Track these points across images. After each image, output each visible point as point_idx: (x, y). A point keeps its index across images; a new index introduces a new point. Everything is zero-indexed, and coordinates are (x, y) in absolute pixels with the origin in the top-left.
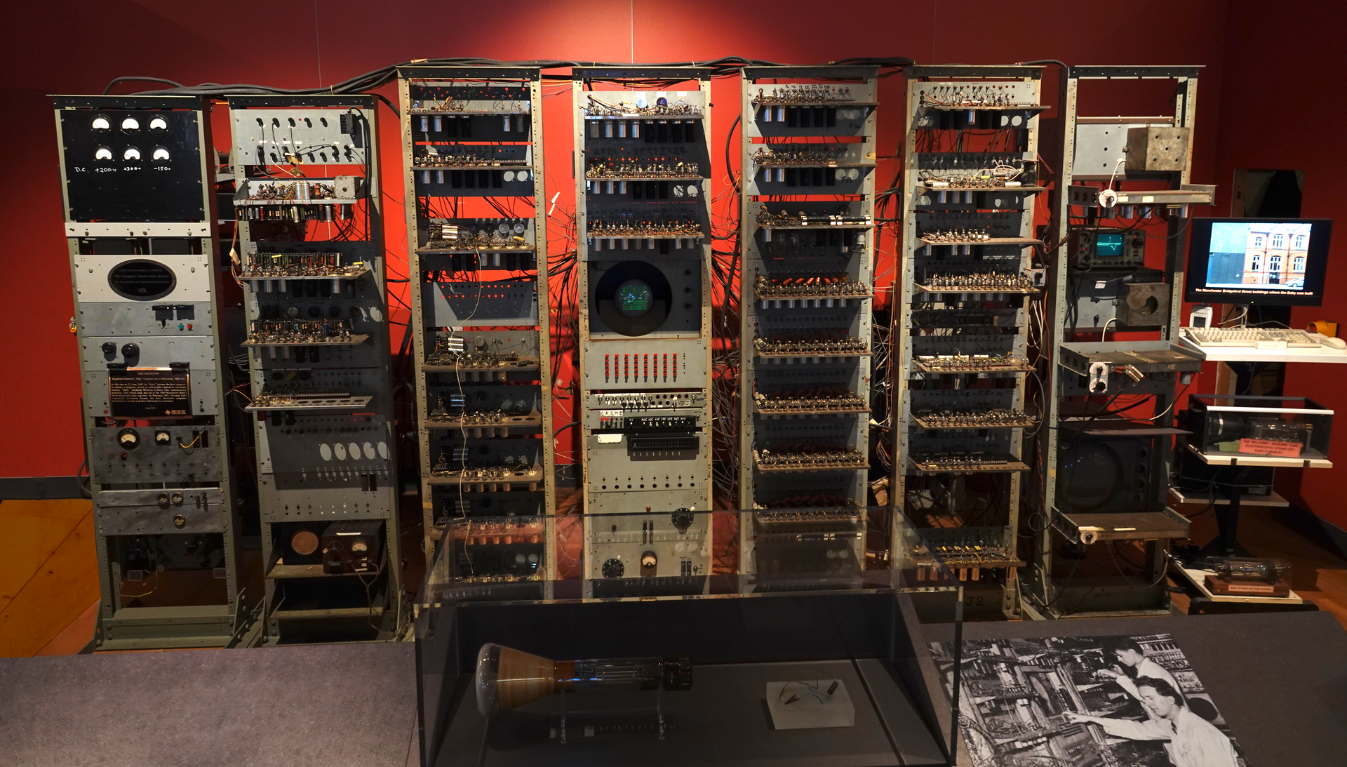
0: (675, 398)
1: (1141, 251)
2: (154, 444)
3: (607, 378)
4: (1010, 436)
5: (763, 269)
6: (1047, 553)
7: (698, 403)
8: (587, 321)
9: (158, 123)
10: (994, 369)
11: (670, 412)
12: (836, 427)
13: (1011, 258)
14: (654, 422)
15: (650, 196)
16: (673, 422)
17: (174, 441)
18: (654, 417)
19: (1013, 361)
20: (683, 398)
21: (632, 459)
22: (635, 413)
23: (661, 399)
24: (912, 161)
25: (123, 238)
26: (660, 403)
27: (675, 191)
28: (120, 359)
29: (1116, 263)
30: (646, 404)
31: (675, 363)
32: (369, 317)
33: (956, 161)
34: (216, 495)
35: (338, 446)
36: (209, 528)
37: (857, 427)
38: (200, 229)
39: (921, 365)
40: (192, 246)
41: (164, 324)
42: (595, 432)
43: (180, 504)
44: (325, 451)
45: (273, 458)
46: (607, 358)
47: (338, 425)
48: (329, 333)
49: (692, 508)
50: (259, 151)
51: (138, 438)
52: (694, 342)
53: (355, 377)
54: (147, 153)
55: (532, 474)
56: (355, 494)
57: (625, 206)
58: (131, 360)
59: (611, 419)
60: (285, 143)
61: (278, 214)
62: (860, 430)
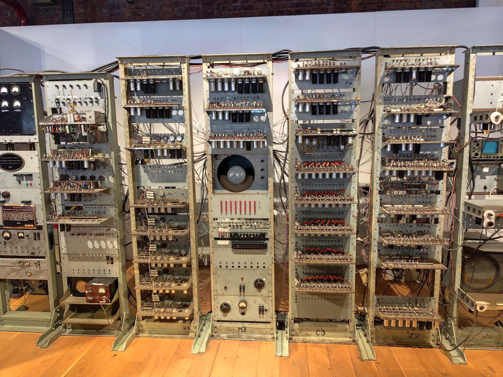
0: (255, 223)
2: (17, 238)
3: (222, 211)
4: (435, 249)
5: (299, 159)
6: (455, 313)
7: (267, 226)
8: (212, 184)
9: (16, 89)
10: (426, 213)
11: (253, 230)
12: (338, 241)
13: (436, 153)
14: (244, 235)
15: (241, 121)
16: (254, 235)
17: (25, 237)
18: (244, 233)
19: (437, 209)
21: (234, 253)
22: (235, 230)
23: (248, 224)
24: (380, 101)
25: (2, 143)
26: (248, 225)
27: (254, 119)
28: (2, 199)
29: (494, 157)
30: (241, 226)
31: (255, 206)
32: (109, 181)
33: (405, 100)
34: (44, 263)
35: (96, 242)
36: (42, 278)
37: (349, 242)
38: (34, 139)
39: (384, 210)
40: (31, 146)
41: (20, 183)
42: (216, 239)
43: (29, 266)
44: (90, 244)
45: (67, 247)
46: (221, 202)
47: (96, 232)
48: (86, 187)
49: (264, 279)
50: (57, 101)
51: (11, 235)
52: (265, 195)
53: (103, 210)
54: (11, 103)
55: (184, 259)
56: (104, 265)
57: (228, 126)
58: (6, 199)
59: (224, 233)
60: (69, 97)
61: (60, 129)
62: (351, 243)
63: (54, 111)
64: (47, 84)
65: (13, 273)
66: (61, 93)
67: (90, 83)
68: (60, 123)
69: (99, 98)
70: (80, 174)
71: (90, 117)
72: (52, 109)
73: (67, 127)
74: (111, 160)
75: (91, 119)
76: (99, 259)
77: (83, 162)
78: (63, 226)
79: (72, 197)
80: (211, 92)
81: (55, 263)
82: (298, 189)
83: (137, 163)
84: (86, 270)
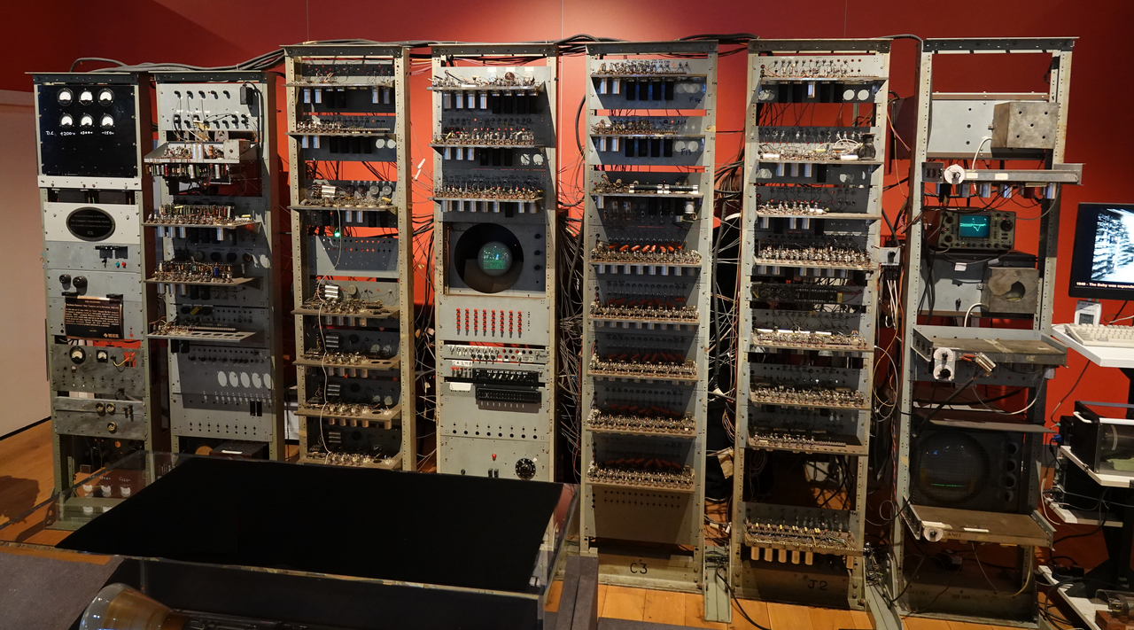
0: (520, 354)
1: (1010, 234)
2: (96, 361)
3: (459, 330)
4: (856, 418)
5: (604, 237)
6: (898, 544)
7: (541, 360)
8: (442, 277)
9: (106, 96)
10: (836, 347)
11: (515, 366)
12: (675, 393)
13: (857, 234)
14: (498, 375)
15: (497, 164)
16: (516, 376)
17: (109, 360)
18: (499, 370)
19: (858, 340)
20: (527, 354)
21: (480, 408)
22: (483, 365)
23: (507, 353)
24: (752, 134)
25: (78, 190)
26: (506, 357)
27: (522, 158)
28: (73, 289)
29: (982, 245)
30: (493, 357)
31: (520, 321)
32: (259, 264)
33: (798, 135)
34: (140, 408)
35: (232, 374)
36: (134, 435)
37: (695, 396)
38: (134, 183)
39: (760, 338)
40: (127, 197)
41: (105, 261)
42: (448, 379)
43: (113, 413)
44: (222, 378)
45: (182, 380)
46: (458, 311)
47: (233, 356)
48: (218, 275)
49: (535, 460)
50: (177, 119)
51: (84, 355)
52: (539, 301)
53: (247, 316)
54: (97, 120)
55: (387, 414)
56: (244, 417)
57: (473, 171)
58: (80, 290)
59: (462, 369)
60: (197, 112)
61: (179, 171)
62: (698, 398)
63: (171, 136)
64: (160, 88)
65: (85, 426)
66: (184, 104)
67: (235, 89)
68: (178, 161)
69: (249, 115)
70: (211, 249)
71: (231, 151)
72: (167, 132)
73: (191, 167)
74: (265, 227)
75: (232, 155)
76: (236, 407)
77: (215, 230)
78: (175, 343)
79: (194, 291)
80: (444, 110)
81: (160, 411)
82: (599, 291)
83: (312, 233)
84: (214, 425)
